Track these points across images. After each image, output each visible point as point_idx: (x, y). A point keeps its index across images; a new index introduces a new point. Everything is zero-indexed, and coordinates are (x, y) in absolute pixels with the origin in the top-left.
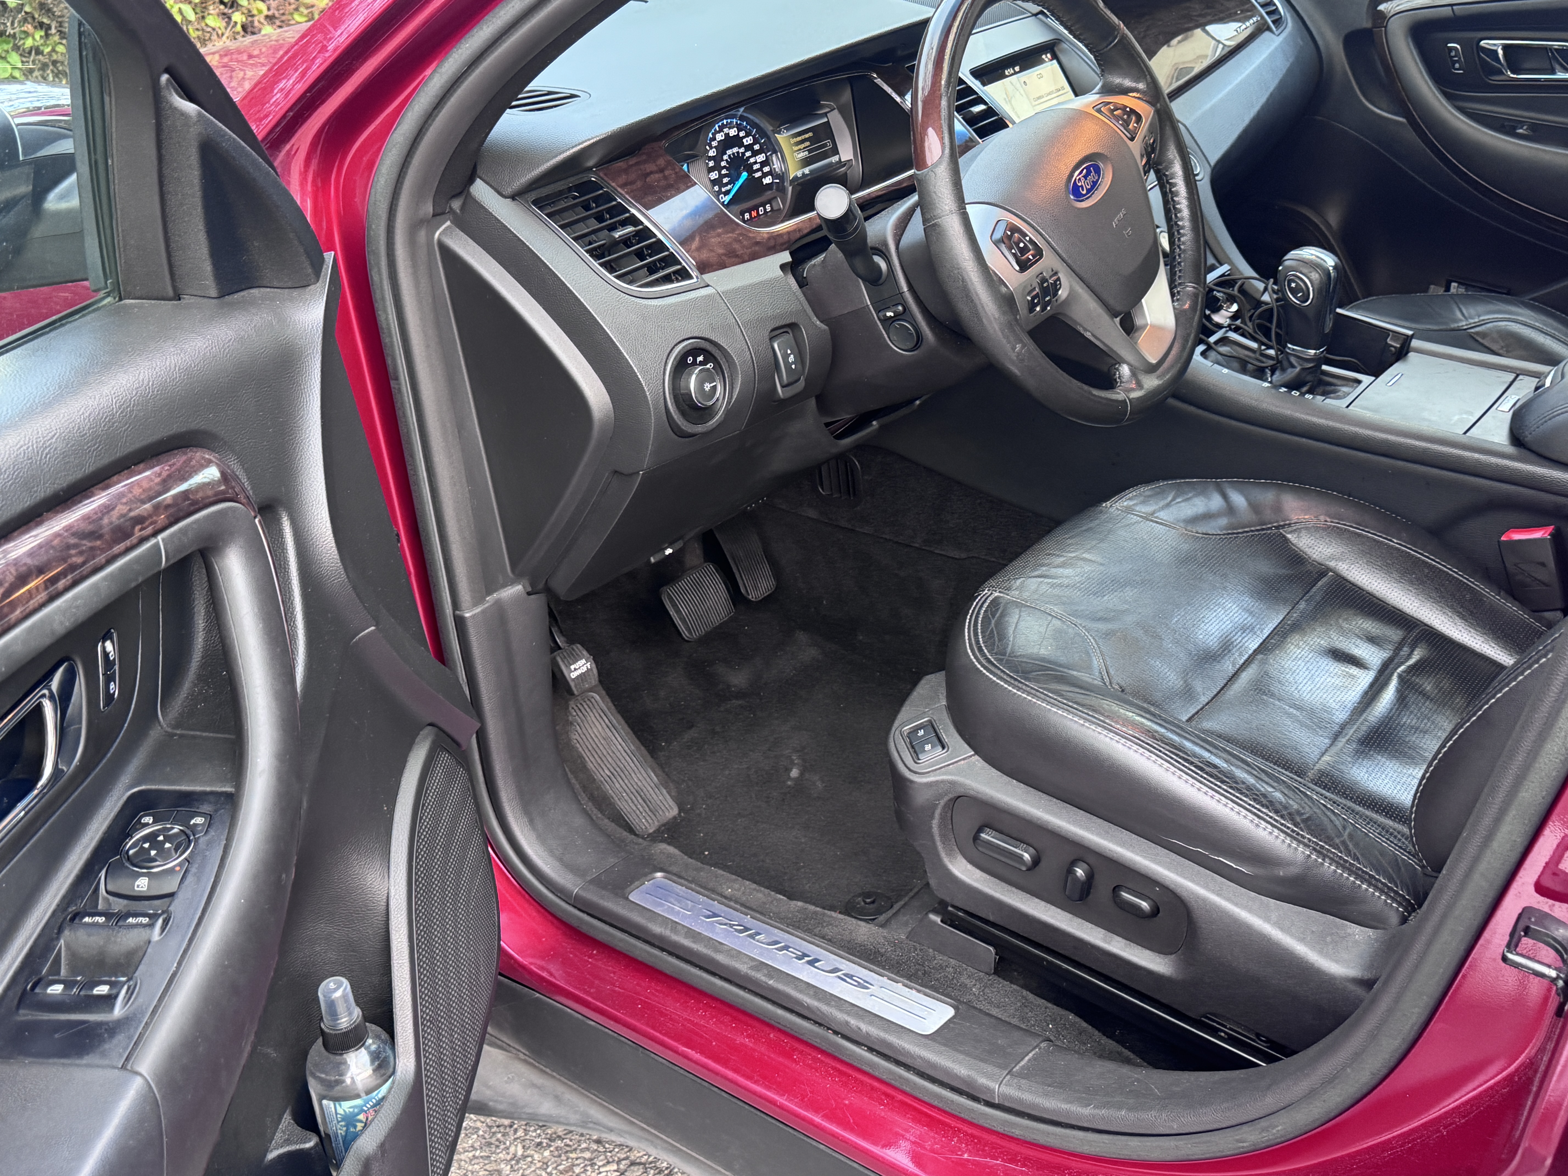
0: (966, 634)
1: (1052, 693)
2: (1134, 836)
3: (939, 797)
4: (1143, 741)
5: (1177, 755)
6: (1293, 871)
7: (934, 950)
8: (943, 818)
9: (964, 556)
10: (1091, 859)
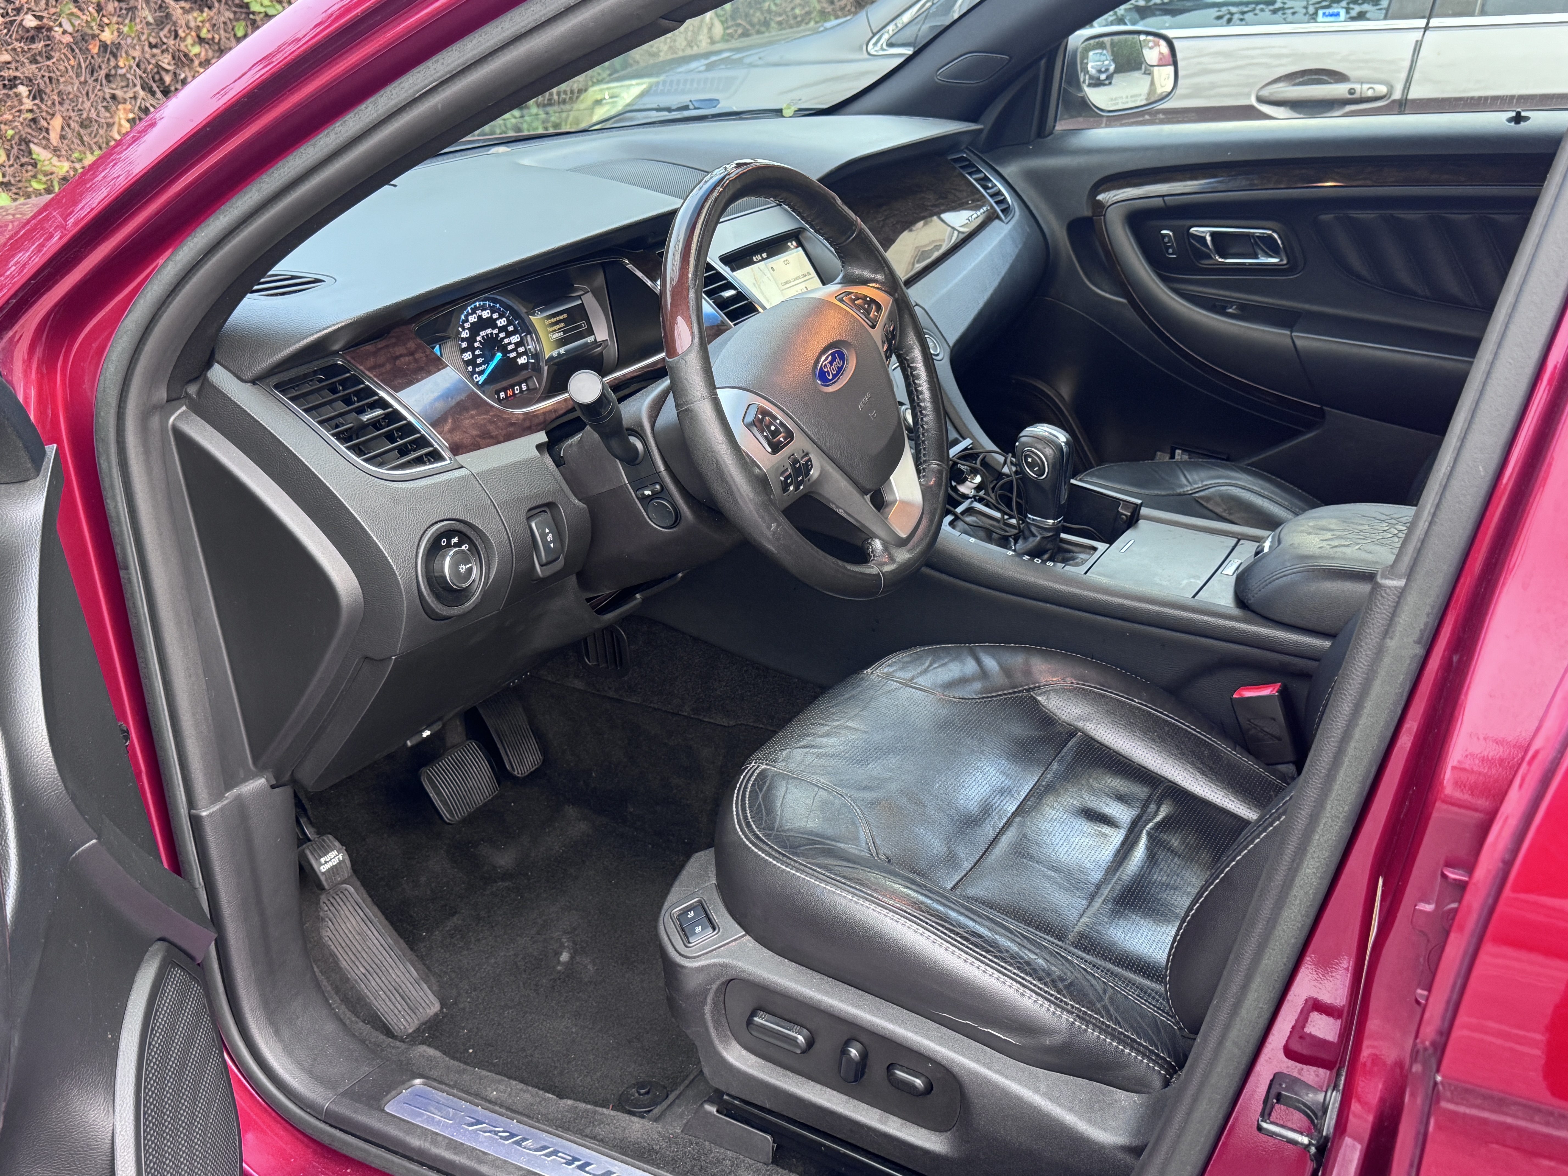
0: (734, 809)
1: (820, 868)
2: (905, 1011)
3: (712, 981)
4: (910, 914)
5: (943, 926)
6: (1059, 1039)
7: (711, 1142)
8: (715, 1003)
9: (732, 723)
10: (864, 1038)
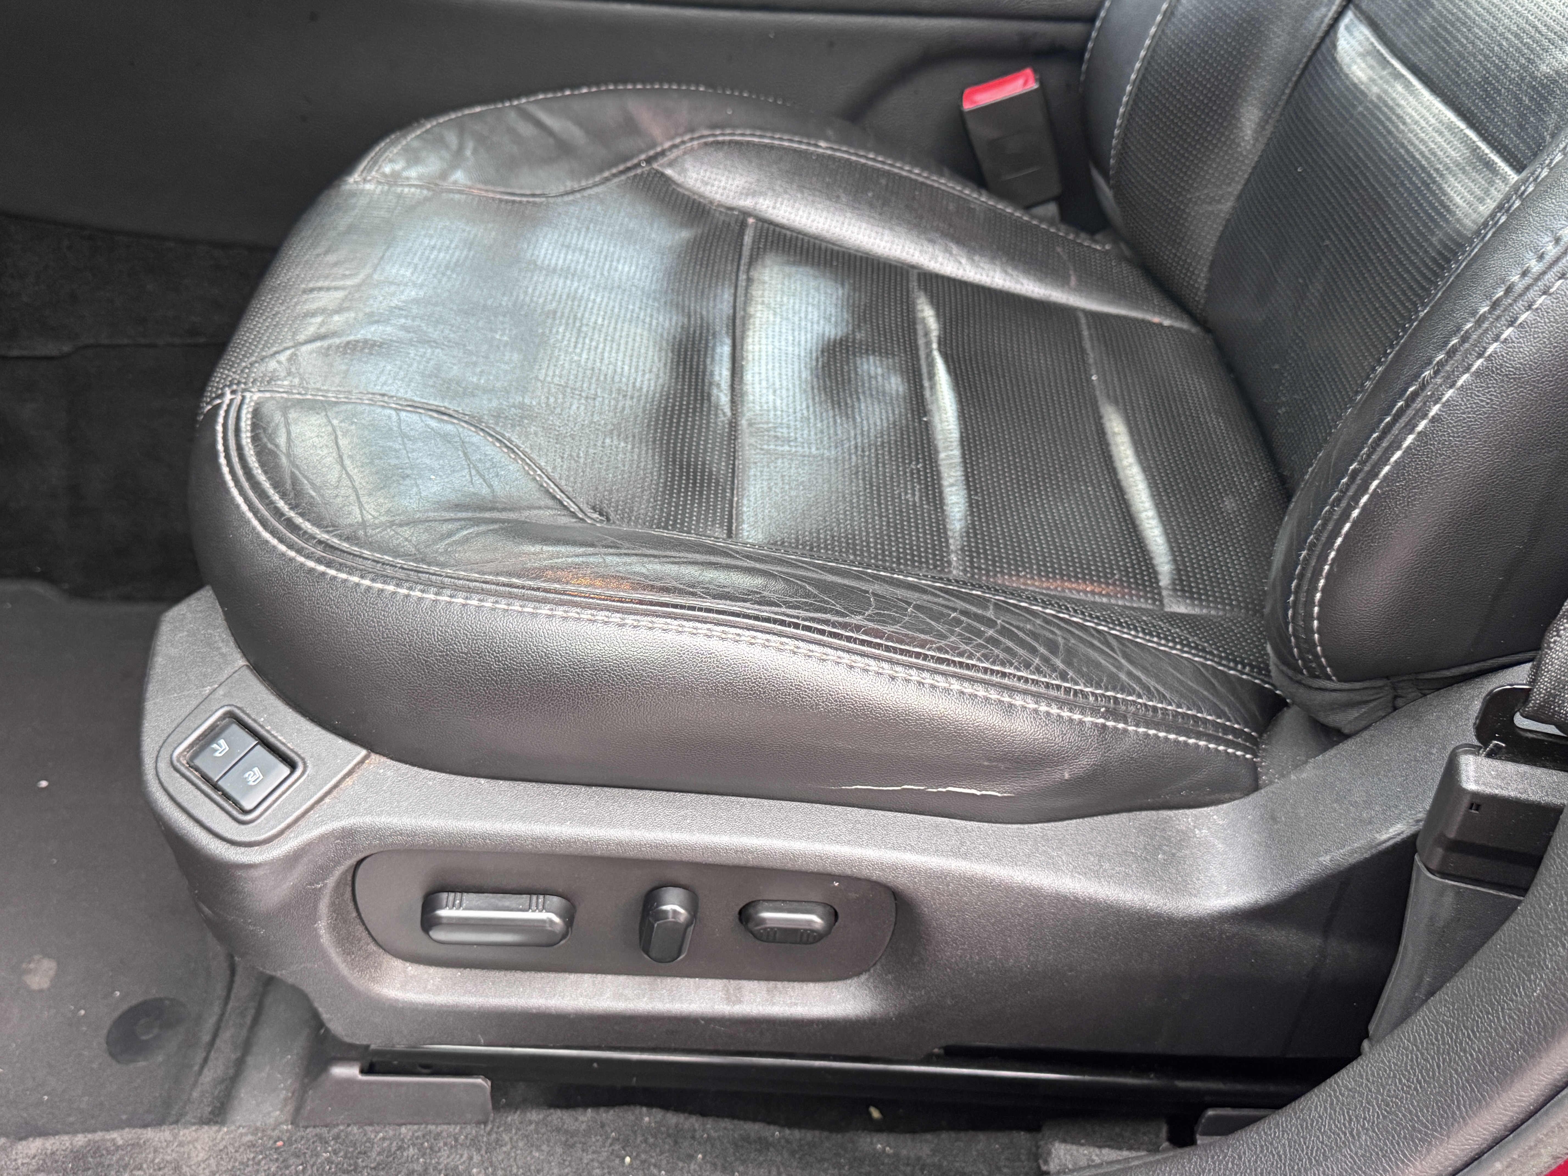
0: (240, 500)
3: (323, 872)
5: (826, 622)
6: (1085, 763)
7: (361, 1124)
10: (683, 876)
